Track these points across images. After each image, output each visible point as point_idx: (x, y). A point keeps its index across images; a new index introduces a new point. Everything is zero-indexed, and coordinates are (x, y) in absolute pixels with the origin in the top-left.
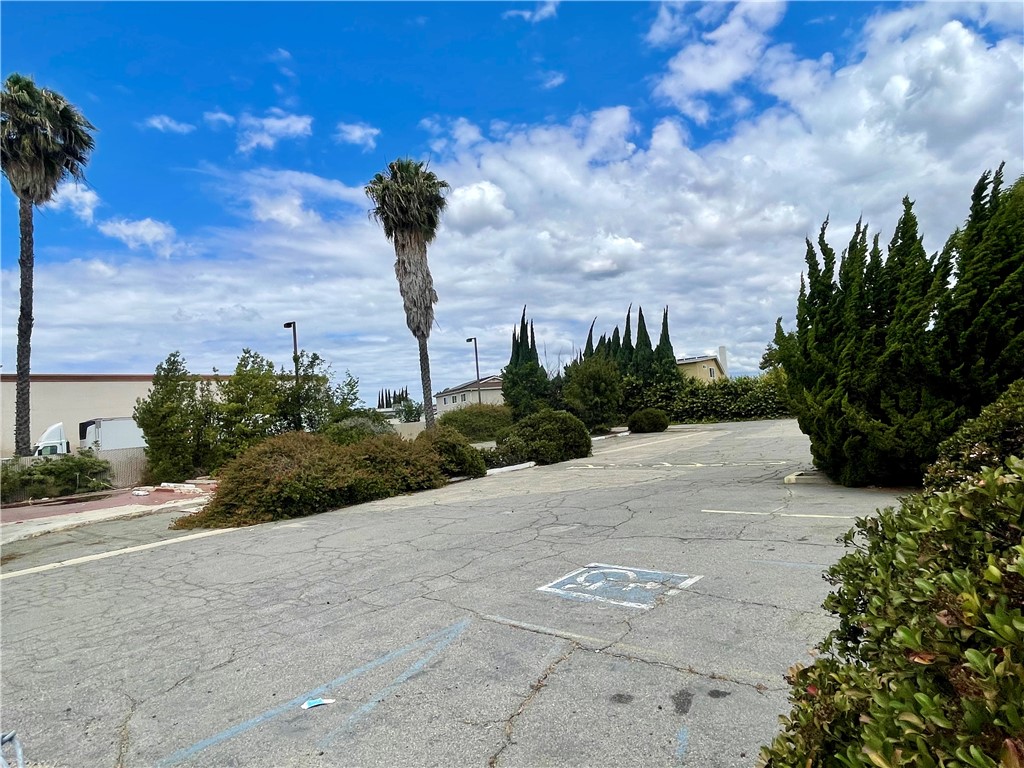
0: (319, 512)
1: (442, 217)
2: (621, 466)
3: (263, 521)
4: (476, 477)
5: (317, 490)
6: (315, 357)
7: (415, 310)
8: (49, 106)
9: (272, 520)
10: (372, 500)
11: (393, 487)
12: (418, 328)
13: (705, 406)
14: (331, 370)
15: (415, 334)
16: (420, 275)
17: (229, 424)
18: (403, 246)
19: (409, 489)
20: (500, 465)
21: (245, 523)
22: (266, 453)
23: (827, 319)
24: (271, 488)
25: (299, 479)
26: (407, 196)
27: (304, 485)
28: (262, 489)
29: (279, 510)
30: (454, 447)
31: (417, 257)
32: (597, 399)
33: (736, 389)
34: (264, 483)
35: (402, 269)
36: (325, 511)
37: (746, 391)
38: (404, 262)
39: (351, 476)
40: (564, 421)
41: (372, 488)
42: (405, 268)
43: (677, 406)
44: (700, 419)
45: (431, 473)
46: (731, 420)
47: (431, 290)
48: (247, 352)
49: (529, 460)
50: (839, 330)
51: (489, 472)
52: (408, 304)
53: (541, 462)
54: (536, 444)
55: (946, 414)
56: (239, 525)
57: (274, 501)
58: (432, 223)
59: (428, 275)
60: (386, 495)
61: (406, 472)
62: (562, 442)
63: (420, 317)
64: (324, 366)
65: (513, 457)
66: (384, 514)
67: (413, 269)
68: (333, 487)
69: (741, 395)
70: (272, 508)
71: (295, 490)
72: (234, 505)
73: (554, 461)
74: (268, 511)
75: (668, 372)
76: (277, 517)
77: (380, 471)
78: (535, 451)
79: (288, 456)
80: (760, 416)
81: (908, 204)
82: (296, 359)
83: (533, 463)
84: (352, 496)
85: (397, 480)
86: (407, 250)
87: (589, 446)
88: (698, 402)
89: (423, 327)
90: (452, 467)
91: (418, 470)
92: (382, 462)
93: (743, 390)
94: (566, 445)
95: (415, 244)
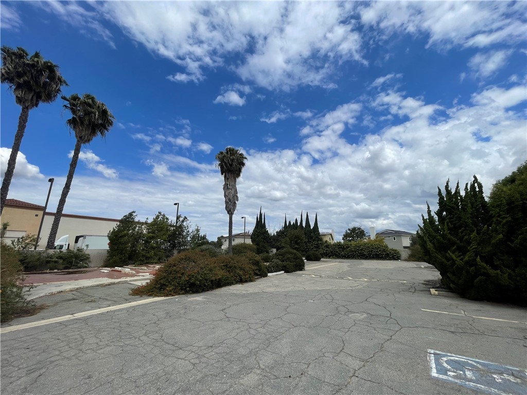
0: (205, 291)
1: (243, 169)
3: (179, 294)
4: (264, 277)
5: (206, 280)
6: (185, 218)
7: (230, 203)
8: (99, 107)
9: (183, 294)
10: (226, 286)
11: (235, 280)
12: (230, 210)
13: (332, 252)
14: (191, 224)
15: (228, 213)
16: (233, 190)
18: (228, 179)
19: (241, 281)
20: (271, 272)
21: (170, 294)
22: (183, 259)
24: (185, 278)
25: (198, 273)
26: (233, 160)
27: (201, 277)
28: (180, 277)
29: (188, 289)
30: (258, 262)
31: (233, 183)
32: (296, 246)
33: (344, 247)
34: (182, 274)
35: (226, 187)
36: (208, 291)
37: (348, 247)
38: (227, 185)
39: (220, 274)
40: (295, 254)
41: (227, 280)
42: (228, 187)
43: (321, 251)
44: (329, 257)
45: (250, 274)
46: (342, 258)
47: (237, 196)
48: (160, 213)
49: (282, 270)
51: (269, 274)
52: (227, 200)
53: (287, 271)
54: (285, 263)
56: (167, 296)
57: (185, 284)
58: (240, 171)
59: (236, 190)
60: (233, 284)
61: (241, 273)
63: (231, 205)
64: (188, 222)
65: (277, 268)
67: (231, 187)
68: (213, 278)
69: (345, 249)
70: (184, 288)
71: (198, 279)
72: (164, 285)
73: (292, 272)
74: (182, 289)
75: (318, 238)
76: (186, 292)
77: (229, 271)
78: (285, 266)
79: (194, 262)
80: (353, 258)
82: (178, 218)
83: (283, 272)
84: (219, 284)
85: (236, 277)
87: (304, 266)
88: (329, 250)
89: (232, 210)
90: (257, 272)
91: (246, 272)
92: (230, 267)
93: (347, 247)
94: (296, 264)
95: (232, 178)
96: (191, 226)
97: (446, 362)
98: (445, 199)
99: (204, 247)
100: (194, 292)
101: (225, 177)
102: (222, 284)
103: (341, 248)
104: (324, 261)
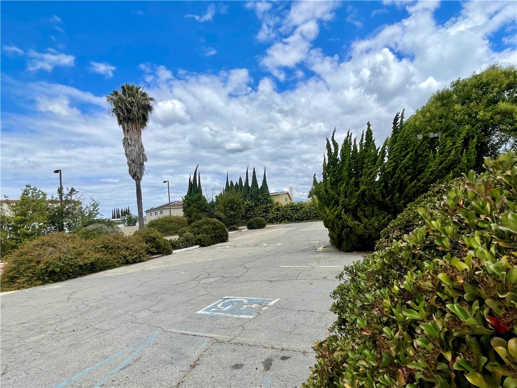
0: (72, 278)
1: (150, 116)
2: (243, 246)
3: (36, 285)
4: (166, 255)
5: (71, 266)
6: (73, 190)
7: (134, 165)
9: (42, 284)
10: (106, 270)
11: (118, 262)
12: (136, 175)
13: (283, 216)
14: (82, 198)
15: (133, 177)
16: (137, 146)
17: (15, 229)
18: (128, 131)
19: (128, 263)
20: (179, 248)
21: (23, 287)
22: (39, 245)
23: (335, 175)
24: (42, 266)
25: (60, 259)
26: (131, 103)
27: (63, 263)
28: (35, 266)
29: (46, 278)
30: (154, 239)
31: (136, 137)
32: (232, 213)
33: (297, 207)
34: (37, 263)
35: (126, 143)
36: (76, 277)
38: (128, 139)
39: (93, 257)
40: (214, 224)
41: (105, 264)
42: (128, 143)
43: (271, 216)
44: (281, 222)
45: (141, 254)
46: (295, 222)
47: (143, 155)
48: (28, 186)
49: (196, 244)
50: (340, 180)
51: (174, 252)
52: (129, 161)
53: (202, 245)
54: (200, 236)
55: (384, 218)
56: (18, 289)
57: (43, 274)
58: (145, 119)
59: (142, 146)
60: (115, 266)
61: (126, 253)
62: (214, 234)
64: (78, 195)
65: (187, 243)
66: (112, 277)
67: (133, 143)
69: (299, 210)
70: (41, 277)
71: (57, 266)
72: (16, 277)
73: (209, 245)
74: (39, 279)
75: (266, 199)
76: (45, 282)
77: (111, 253)
78: (200, 240)
79: (53, 247)
80: (308, 220)
81: (369, 125)
82: (60, 191)
83: (198, 246)
84: (93, 268)
85: (121, 258)
86: (130, 133)
87: (227, 236)
88: (281, 213)
89: (138, 174)
90: (153, 250)
91: (133, 252)
92: (112, 248)
93: (300, 208)
95: (135, 130)
100: (55, 281)
101: (124, 128)
102: (98, 269)
103: (293, 210)
104: (268, 228)
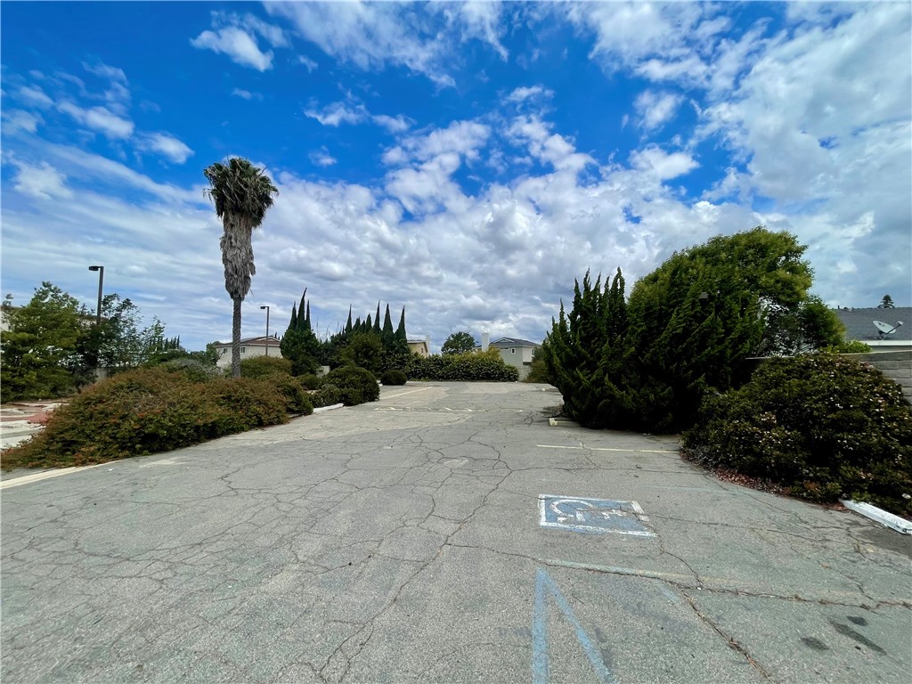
0: (182, 447)
1: (268, 212)
3: (116, 458)
4: (305, 414)
5: (184, 426)
7: (236, 276)
9: (127, 457)
10: (228, 434)
11: (247, 423)
12: (236, 292)
13: (423, 371)
15: (232, 297)
16: (244, 250)
18: (232, 226)
19: (261, 424)
20: (320, 405)
21: (92, 461)
22: (122, 387)
23: (586, 328)
24: (131, 425)
25: (164, 414)
27: (170, 421)
28: (118, 425)
29: (138, 446)
30: (295, 390)
31: (244, 237)
34: (121, 418)
35: (227, 243)
36: (188, 446)
37: (448, 363)
38: (230, 238)
39: (216, 413)
40: (364, 375)
41: (229, 424)
42: (231, 243)
43: (407, 369)
44: (419, 378)
45: (279, 411)
46: (438, 380)
47: (252, 265)
48: (47, 285)
49: (340, 402)
50: (593, 336)
51: (315, 410)
52: (230, 270)
53: (348, 403)
54: (345, 390)
56: (84, 463)
57: (131, 438)
58: (261, 214)
59: (251, 252)
60: (243, 430)
61: (260, 410)
62: (363, 389)
63: (238, 281)
64: (134, 311)
65: (331, 400)
67: (239, 244)
68: (200, 422)
70: (129, 444)
71: (162, 426)
72: (74, 442)
73: (357, 403)
74: (123, 448)
75: (403, 348)
76: (134, 453)
77: (234, 408)
78: (346, 396)
79: (151, 392)
80: (454, 379)
82: (103, 301)
83: (342, 404)
84: (212, 432)
85: (250, 417)
86: (235, 229)
87: (377, 392)
88: (420, 368)
89: (240, 292)
90: (293, 406)
91: (270, 408)
92: (238, 401)
93: (446, 363)
94: (365, 391)
95: (243, 226)
96: (141, 321)
97: (557, 506)
98: (582, 297)
99: (175, 363)
100: (153, 451)
101: (226, 220)
102: (219, 432)
103: (438, 364)
104: (410, 385)
